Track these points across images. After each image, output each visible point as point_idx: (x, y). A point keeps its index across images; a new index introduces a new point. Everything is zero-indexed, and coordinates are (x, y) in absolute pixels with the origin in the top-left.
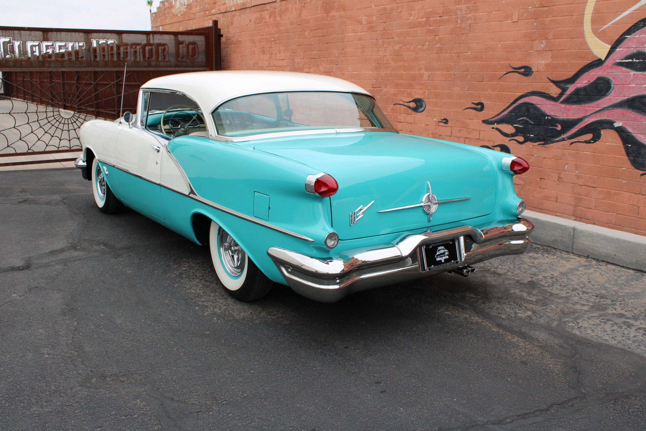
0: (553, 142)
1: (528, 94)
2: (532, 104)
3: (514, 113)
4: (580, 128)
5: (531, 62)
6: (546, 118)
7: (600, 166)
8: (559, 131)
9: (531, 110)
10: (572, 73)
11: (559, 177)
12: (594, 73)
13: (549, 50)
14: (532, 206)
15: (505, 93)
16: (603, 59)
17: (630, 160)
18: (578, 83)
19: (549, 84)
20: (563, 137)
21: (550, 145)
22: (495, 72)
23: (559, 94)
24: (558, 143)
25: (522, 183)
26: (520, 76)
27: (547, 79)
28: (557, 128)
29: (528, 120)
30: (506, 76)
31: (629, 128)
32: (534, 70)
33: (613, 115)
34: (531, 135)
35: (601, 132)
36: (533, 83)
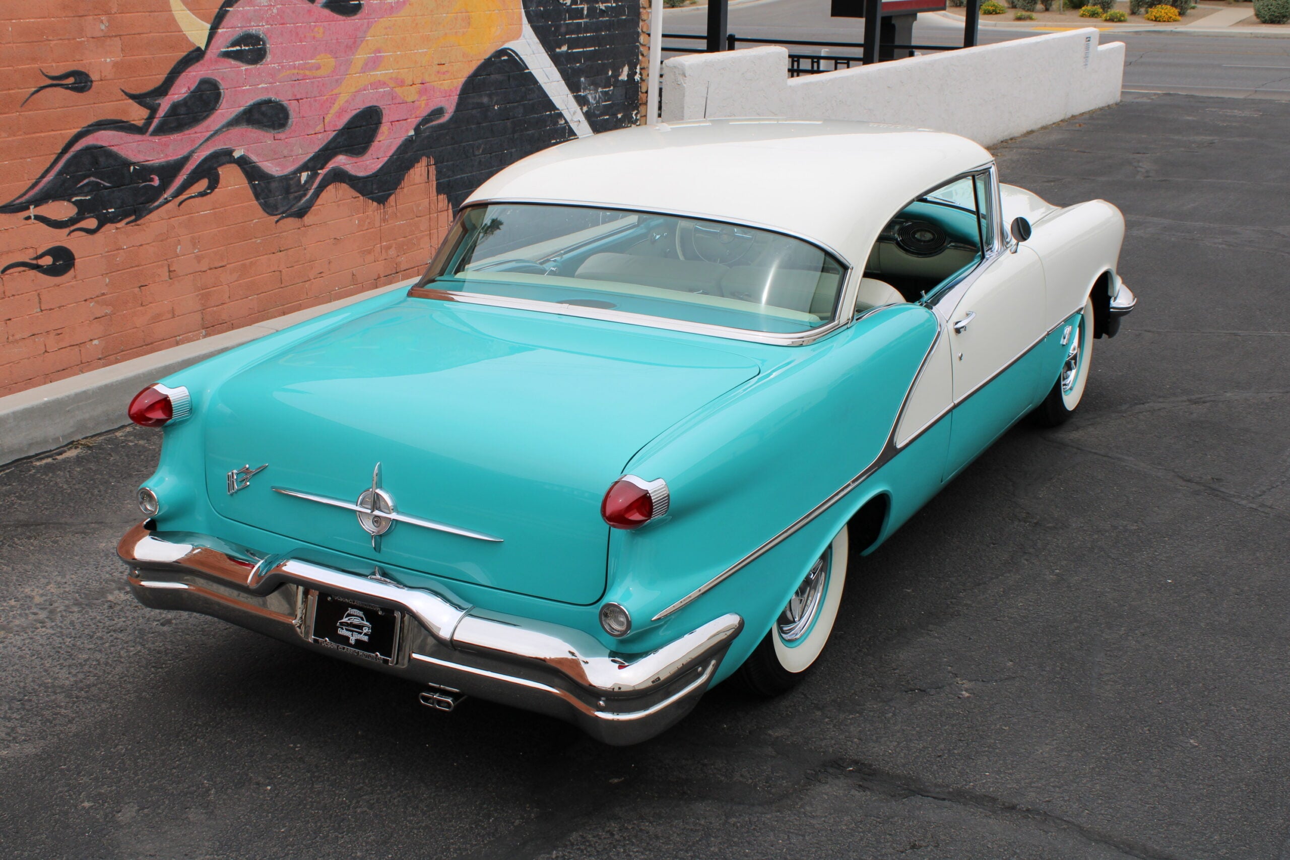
0: (151, 211)
1: (91, 128)
2: (102, 147)
3: (67, 174)
4: (188, 173)
5: (84, 62)
6: (132, 168)
7: (225, 228)
8: (157, 187)
9: (102, 160)
10: (161, 76)
11: (170, 271)
12: (194, 73)
13: (116, 36)
14: (134, 346)
15: (42, 135)
16: (203, 48)
17: (260, 204)
18: (173, 94)
19: (126, 102)
20: (165, 196)
21: (148, 217)
22: (9, 89)
23: (147, 119)
24: (160, 209)
25: (108, 310)
26: (68, 92)
27: (122, 93)
28: (152, 183)
29: (99, 181)
30: (35, 96)
31: (252, 156)
32: (94, 76)
33: (231, 140)
34: (110, 211)
35: (218, 172)
36: (96, 105)
